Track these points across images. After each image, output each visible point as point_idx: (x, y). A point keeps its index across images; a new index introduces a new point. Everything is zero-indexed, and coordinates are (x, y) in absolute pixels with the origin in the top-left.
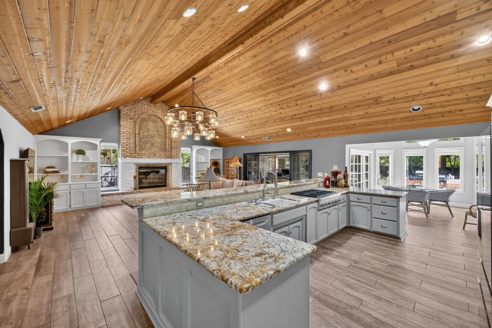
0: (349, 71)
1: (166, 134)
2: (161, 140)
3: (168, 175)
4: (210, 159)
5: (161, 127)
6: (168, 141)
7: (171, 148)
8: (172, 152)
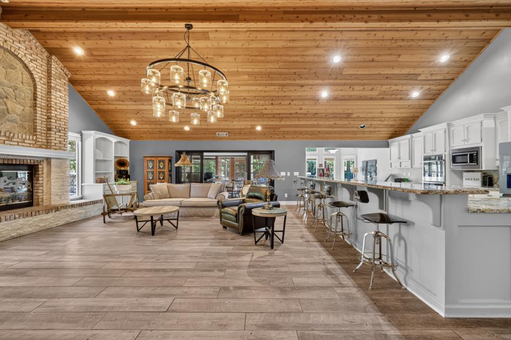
0: (352, 88)
1: (35, 99)
2: (22, 108)
3: (41, 182)
4: (114, 155)
5: (24, 81)
6: (41, 114)
7: (48, 128)
8: (50, 136)
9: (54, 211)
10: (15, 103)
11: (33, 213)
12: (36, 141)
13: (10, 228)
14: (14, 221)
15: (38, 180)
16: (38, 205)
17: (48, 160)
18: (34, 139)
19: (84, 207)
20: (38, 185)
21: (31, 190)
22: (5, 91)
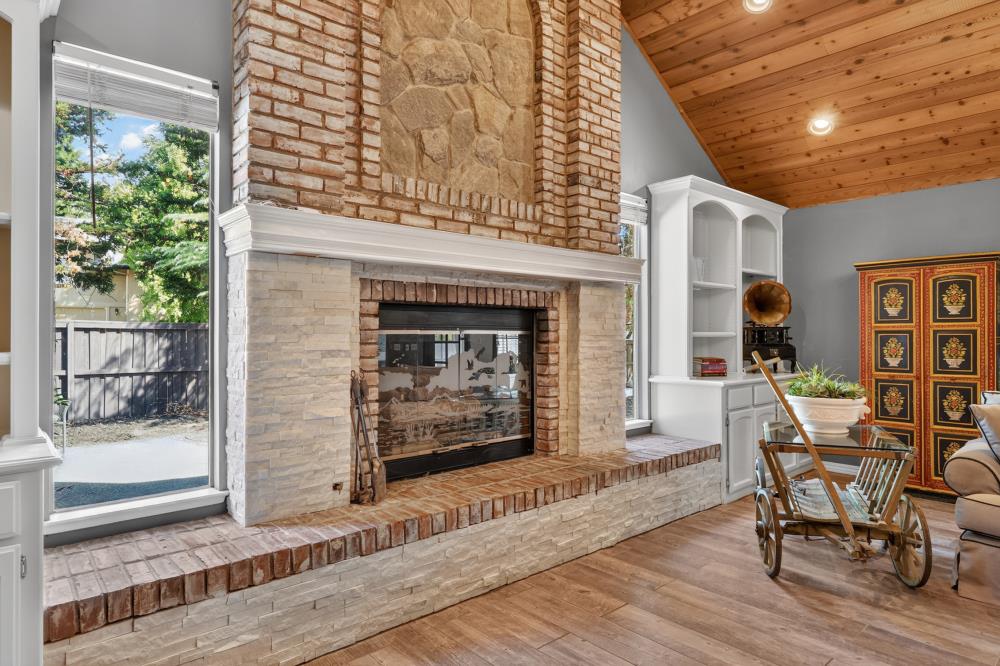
1: (538, 79)
2: (509, 111)
3: (552, 370)
4: (740, 270)
5: (512, 18)
6: (554, 129)
7: (569, 176)
8: (577, 205)
9: (593, 487)
10: (493, 94)
11: (540, 496)
12: (543, 225)
13: (481, 552)
14: (492, 523)
15: (546, 363)
16: (546, 451)
17: (571, 287)
18: (538, 215)
19: (672, 474)
20: (546, 380)
21: (529, 397)
22: (470, 58)
